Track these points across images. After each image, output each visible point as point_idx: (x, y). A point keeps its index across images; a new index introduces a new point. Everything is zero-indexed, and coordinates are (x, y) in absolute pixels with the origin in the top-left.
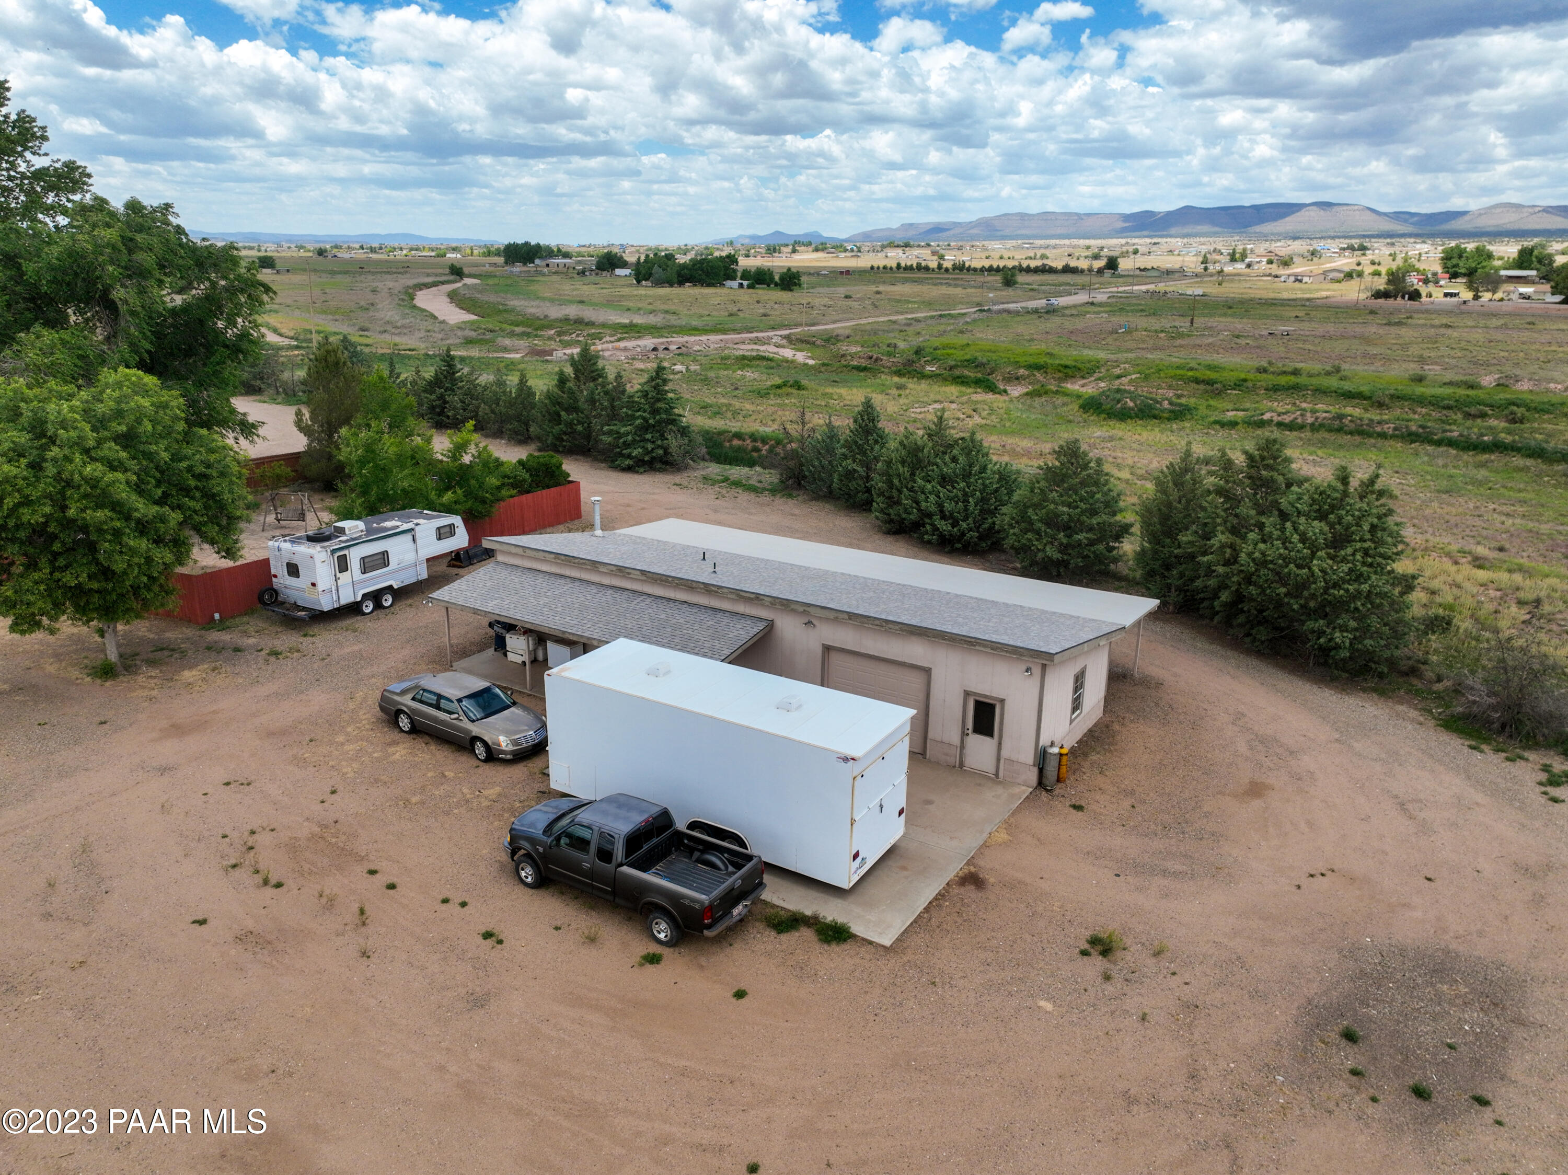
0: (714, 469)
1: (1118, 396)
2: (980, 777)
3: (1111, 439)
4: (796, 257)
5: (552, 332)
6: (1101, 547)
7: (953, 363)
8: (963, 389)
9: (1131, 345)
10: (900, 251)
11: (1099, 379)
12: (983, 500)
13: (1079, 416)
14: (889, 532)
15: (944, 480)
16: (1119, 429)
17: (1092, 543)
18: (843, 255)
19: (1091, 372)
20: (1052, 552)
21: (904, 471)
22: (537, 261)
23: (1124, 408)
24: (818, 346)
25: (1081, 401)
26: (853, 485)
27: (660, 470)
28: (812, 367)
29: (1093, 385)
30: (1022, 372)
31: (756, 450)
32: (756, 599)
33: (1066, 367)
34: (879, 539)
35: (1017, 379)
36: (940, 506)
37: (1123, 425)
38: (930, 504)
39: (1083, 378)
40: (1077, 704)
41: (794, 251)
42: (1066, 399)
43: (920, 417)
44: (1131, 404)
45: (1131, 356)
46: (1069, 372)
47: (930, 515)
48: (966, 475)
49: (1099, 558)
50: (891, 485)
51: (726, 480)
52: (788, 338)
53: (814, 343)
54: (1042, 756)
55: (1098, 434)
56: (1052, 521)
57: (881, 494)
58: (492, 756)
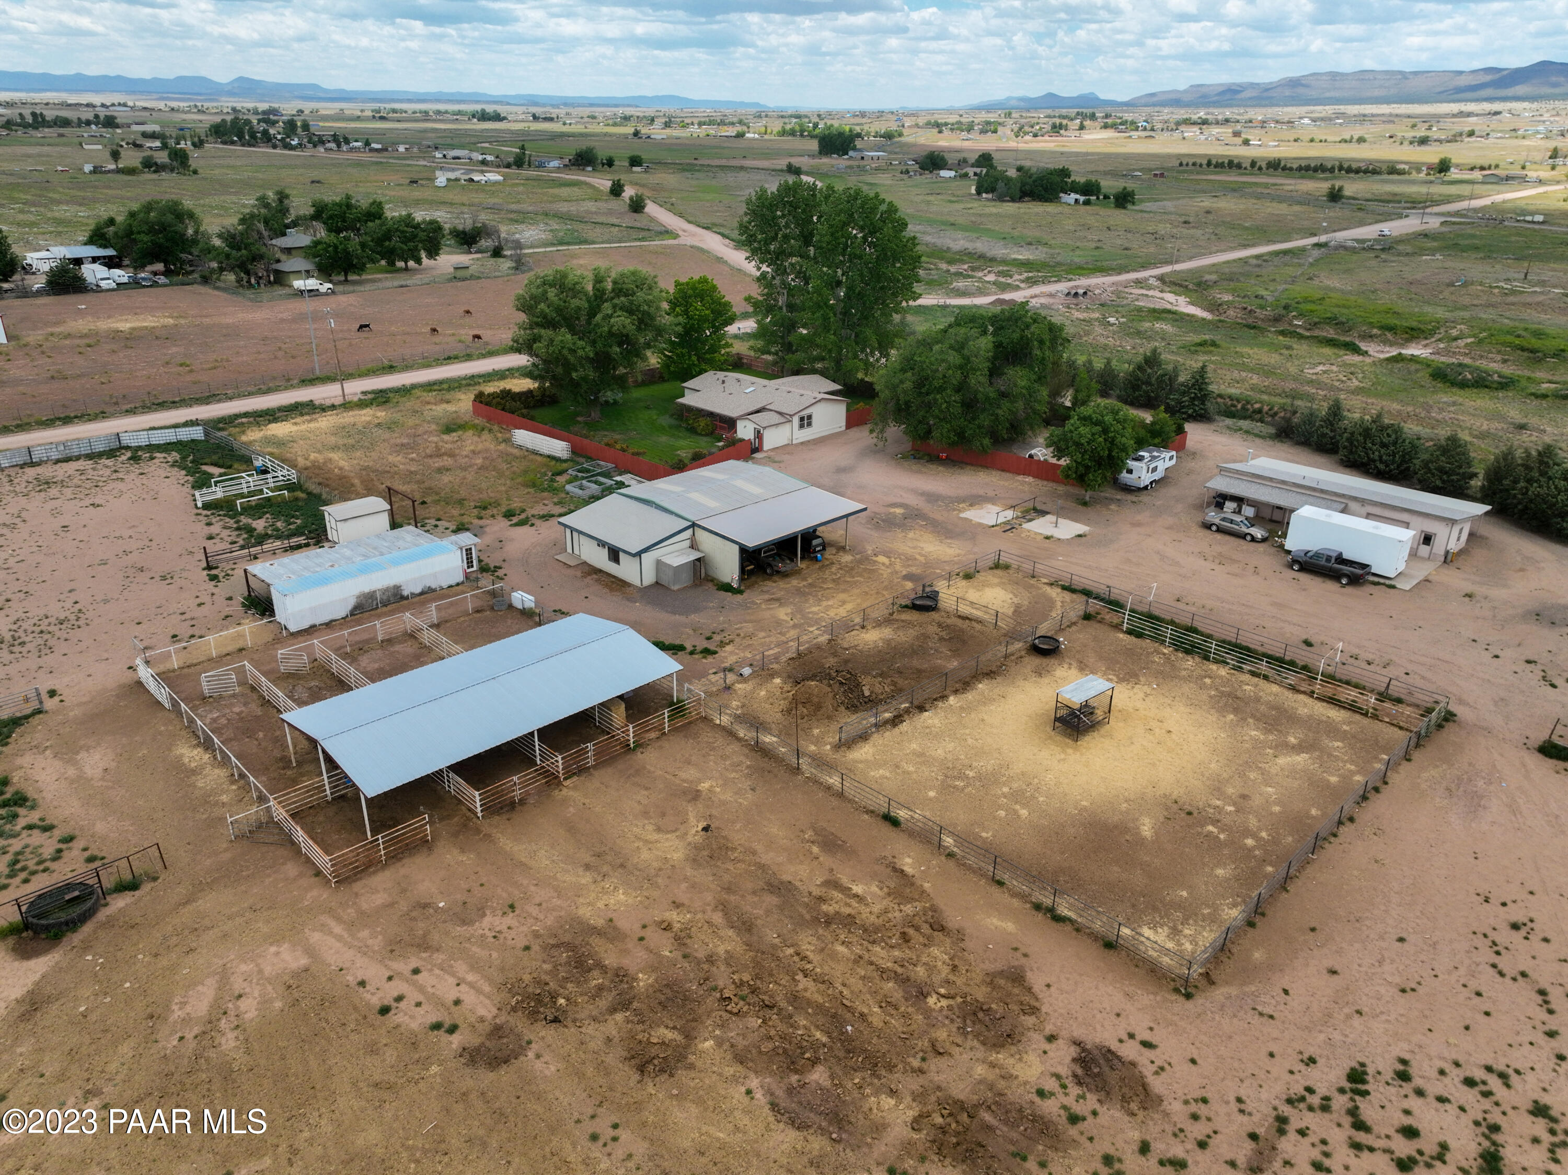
0: (1229, 422)
1: (1460, 369)
2: (1422, 559)
3: (1454, 404)
4: (1087, 136)
5: (966, 267)
6: (1462, 483)
7: (1317, 320)
8: (1336, 351)
9: (1466, 300)
10: (1196, 129)
11: (1439, 340)
12: (1403, 456)
13: (1427, 381)
14: (1346, 466)
15: (1384, 445)
16: (1457, 396)
17: (1458, 480)
18: (1135, 134)
19: (1432, 333)
20: (1438, 483)
21: (1361, 439)
22: (851, 153)
23: (1464, 379)
24: (1191, 290)
25: (1430, 370)
26: (1324, 440)
27: (1200, 421)
28: (1210, 322)
29: (1434, 345)
30: (1375, 331)
31: (1233, 406)
32: (1343, 496)
33: (1412, 329)
34: (1341, 468)
35: (1371, 337)
36: (1381, 457)
37: (1462, 392)
38: (1376, 456)
39: (1426, 338)
40: (1458, 539)
41: (1082, 128)
42: (1418, 366)
43: (1314, 377)
44: (1469, 376)
45: (1466, 314)
46: (1415, 334)
47: (1374, 461)
48: (1395, 443)
49: (1461, 487)
50: (1351, 444)
51: (1241, 429)
52: (1161, 278)
53: (1186, 287)
54: (1447, 552)
55: (1445, 399)
56: (1442, 470)
57: (1345, 447)
58: (1253, 539)
